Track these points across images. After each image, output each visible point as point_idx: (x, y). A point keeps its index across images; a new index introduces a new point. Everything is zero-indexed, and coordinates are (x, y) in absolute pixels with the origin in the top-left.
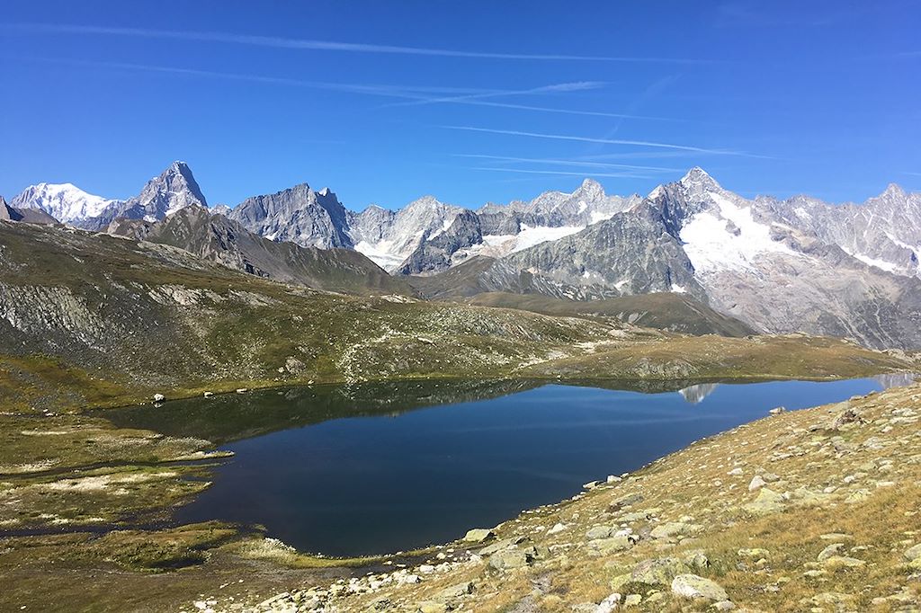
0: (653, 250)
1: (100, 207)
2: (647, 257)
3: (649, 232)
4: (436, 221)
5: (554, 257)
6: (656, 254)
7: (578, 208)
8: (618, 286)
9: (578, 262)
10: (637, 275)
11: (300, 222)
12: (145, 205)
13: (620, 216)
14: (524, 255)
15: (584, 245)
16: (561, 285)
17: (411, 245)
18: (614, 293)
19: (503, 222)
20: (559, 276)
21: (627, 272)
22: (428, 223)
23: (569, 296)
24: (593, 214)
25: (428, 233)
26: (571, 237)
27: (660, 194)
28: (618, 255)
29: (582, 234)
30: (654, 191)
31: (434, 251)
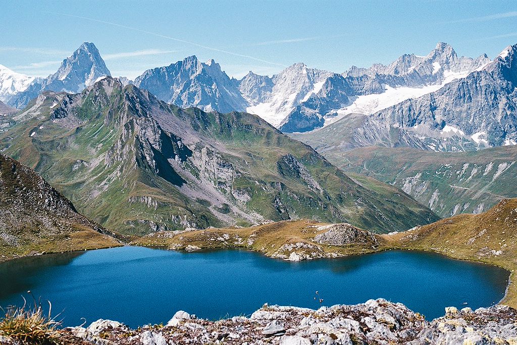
0: (506, 104)
1: (26, 83)
2: (501, 111)
3: (502, 89)
4: (307, 85)
5: (417, 113)
6: (509, 108)
7: (432, 69)
8: (475, 137)
9: (439, 118)
10: (492, 127)
11: (191, 90)
12: (62, 80)
13: (476, 75)
14: (390, 113)
15: (443, 102)
16: (423, 138)
17: (286, 106)
18: (472, 144)
19: (367, 84)
20: (421, 130)
21: (483, 124)
22: (299, 86)
23: (431, 147)
24: (446, 73)
25: (301, 95)
26: (432, 95)
27: (509, 53)
28: (474, 111)
29: (442, 92)
30: (504, 51)
31: (308, 112)
